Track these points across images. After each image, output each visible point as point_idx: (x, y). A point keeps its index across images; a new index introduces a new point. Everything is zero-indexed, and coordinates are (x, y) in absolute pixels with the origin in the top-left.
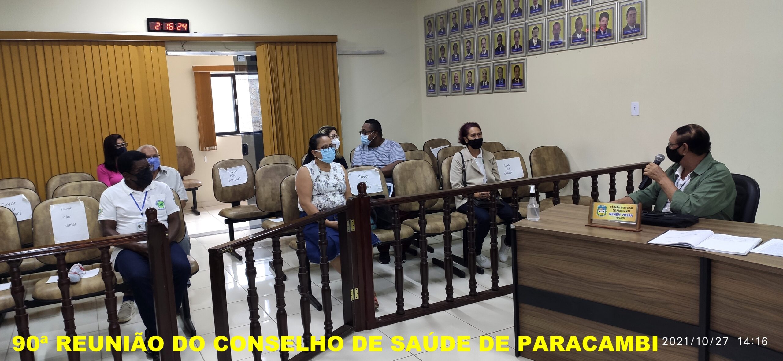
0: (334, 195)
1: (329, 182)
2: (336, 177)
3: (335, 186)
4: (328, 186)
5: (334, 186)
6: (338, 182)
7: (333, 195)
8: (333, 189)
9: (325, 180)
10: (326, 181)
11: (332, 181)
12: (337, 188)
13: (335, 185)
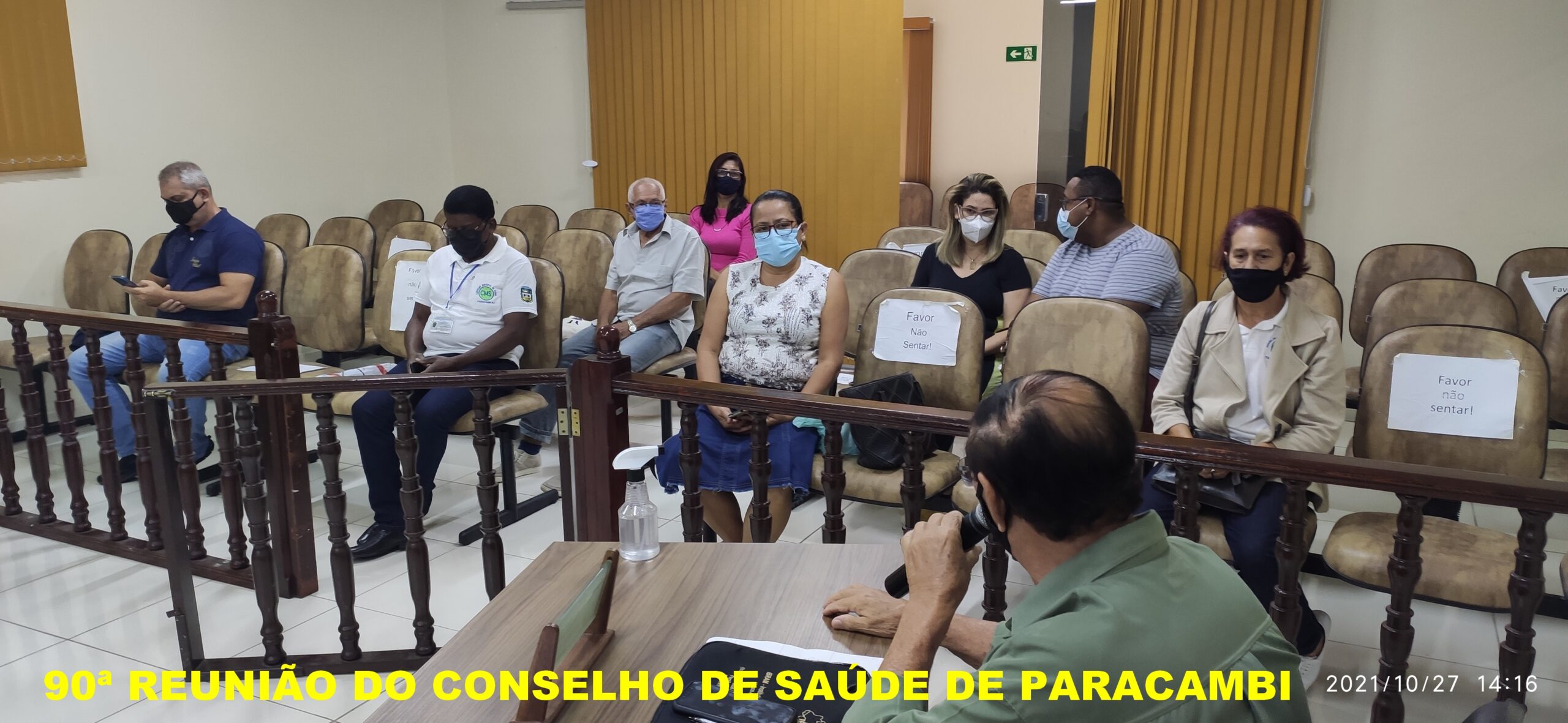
0: (764, 344)
1: (756, 309)
2: (787, 302)
3: (768, 322)
4: (748, 320)
5: (763, 322)
6: (782, 315)
7: (761, 345)
8: (762, 329)
9: (748, 303)
10: (749, 307)
11: (771, 308)
12: (774, 329)
13: (769, 320)
